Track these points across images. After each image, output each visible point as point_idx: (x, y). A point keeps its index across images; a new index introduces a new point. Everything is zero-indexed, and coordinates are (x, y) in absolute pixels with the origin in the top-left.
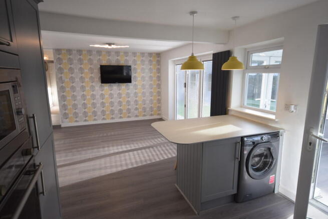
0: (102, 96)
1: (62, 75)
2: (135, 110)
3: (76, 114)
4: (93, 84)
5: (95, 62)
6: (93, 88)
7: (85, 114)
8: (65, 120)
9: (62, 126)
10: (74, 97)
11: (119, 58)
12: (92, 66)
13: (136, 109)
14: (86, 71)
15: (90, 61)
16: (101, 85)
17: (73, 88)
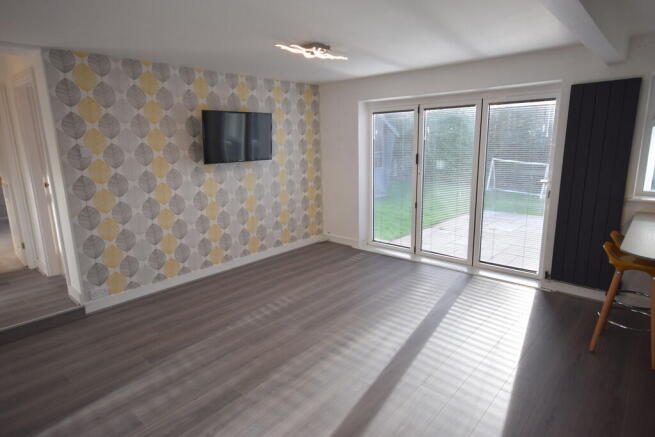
0: (200, 199)
1: (80, 141)
2: (274, 229)
3: (130, 265)
4: (176, 166)
5: (178, 100)
6: (174, 176)
7: (157, 258)
8: (97, 288)
9: (88, 311)
10: (122, 211)
11: (235, 91)
12: (169, 113)
13: (277, 225)
14: (154, 127)
15: (164, 95)
16: (196, 169)
17: (118, 183)
